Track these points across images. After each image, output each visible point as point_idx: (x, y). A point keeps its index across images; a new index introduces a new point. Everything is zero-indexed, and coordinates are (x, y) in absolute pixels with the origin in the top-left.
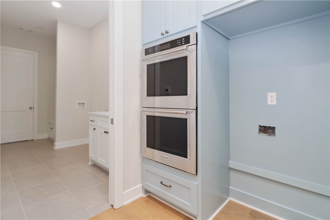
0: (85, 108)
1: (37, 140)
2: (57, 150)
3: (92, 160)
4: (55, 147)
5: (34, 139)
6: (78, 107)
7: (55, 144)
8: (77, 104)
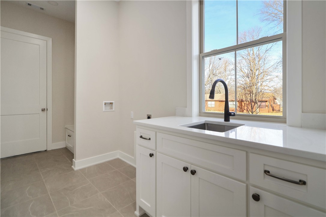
0: (113, 110)
1: (52, 150)
2: (77, 171)
3: (141, 209)
4: (75, 166)
5: (48, 150)
6: (105, 110)
7: (75, 162)
8: (104, 104)
